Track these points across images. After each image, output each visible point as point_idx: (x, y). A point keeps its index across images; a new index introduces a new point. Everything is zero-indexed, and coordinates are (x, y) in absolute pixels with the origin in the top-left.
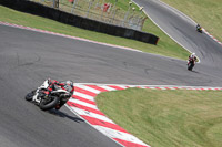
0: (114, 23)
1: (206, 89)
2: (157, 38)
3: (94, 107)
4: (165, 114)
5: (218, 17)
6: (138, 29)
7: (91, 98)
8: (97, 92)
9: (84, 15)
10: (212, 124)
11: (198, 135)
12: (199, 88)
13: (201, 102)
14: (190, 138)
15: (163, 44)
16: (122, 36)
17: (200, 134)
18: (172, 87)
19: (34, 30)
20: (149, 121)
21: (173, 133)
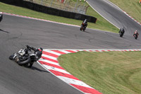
0: (68, 10)
1: (128, 50)
2: (96, 19)
3: (57, 64)
4: (102, 68)
5: (134, 4)
6: (84, 13)
7: (55, 59)
8: (59, 54)
9: (49, 5)
10: (132, 73)
11: (124, 80)
12: (123, 50)
13: (125, 59)
14: (119, 82)
15: (100, 22)
16: (73, 18)
17: (125, 79)
18: (106, 50)
19: (17, 16)
20: (93, 72)
21: (107, 79)
